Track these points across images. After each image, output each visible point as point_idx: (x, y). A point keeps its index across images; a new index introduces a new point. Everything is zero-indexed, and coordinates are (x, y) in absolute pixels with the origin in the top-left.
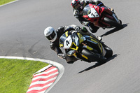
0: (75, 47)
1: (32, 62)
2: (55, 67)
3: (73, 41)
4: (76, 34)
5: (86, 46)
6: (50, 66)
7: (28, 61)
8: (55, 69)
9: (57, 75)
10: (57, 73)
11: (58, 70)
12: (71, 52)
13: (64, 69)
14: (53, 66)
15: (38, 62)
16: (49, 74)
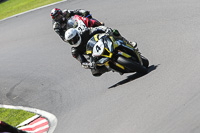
0: (108, 54)
1: (11, 110)
2: (44, 118)
3: (106, 46)
4: (108, 37)
5: (122, 53)
6: (37, 116)
7: (6, 110)
8: (45, 121)
9: (47, 130)
10: (47, 126)
11: (49, 122)
12: (102, 61)
13: (56, 121)
14: (40, 117)
15: (19, 111)
16: (37, 127)
